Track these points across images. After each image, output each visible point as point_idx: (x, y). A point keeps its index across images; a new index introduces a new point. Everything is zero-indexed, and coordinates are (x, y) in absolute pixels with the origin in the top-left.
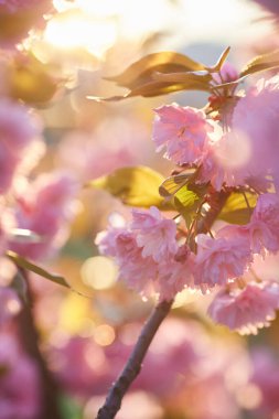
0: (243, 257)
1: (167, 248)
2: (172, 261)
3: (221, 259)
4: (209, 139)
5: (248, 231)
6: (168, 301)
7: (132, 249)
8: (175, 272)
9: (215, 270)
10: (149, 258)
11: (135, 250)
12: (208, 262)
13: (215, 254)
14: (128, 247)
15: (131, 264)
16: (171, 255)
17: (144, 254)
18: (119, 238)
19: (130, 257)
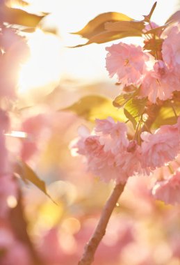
0: (174, 147)
1: (121, 143)
2: (126, 152)
3: (159, 148)
4: (146, 67)
5: (176, 129)
6: (122, 183)
7: (97, 148)
8: (127, 160)
9: (156, 156)
10: (109, 152)
11: (99, 148)
12: (150, 151)
13: (155, 145)
14: (93, 147)
15: (96, 159)
16: (124, 147)
17: (105, 149)
18: (87, 141)
19: (95, 153)
